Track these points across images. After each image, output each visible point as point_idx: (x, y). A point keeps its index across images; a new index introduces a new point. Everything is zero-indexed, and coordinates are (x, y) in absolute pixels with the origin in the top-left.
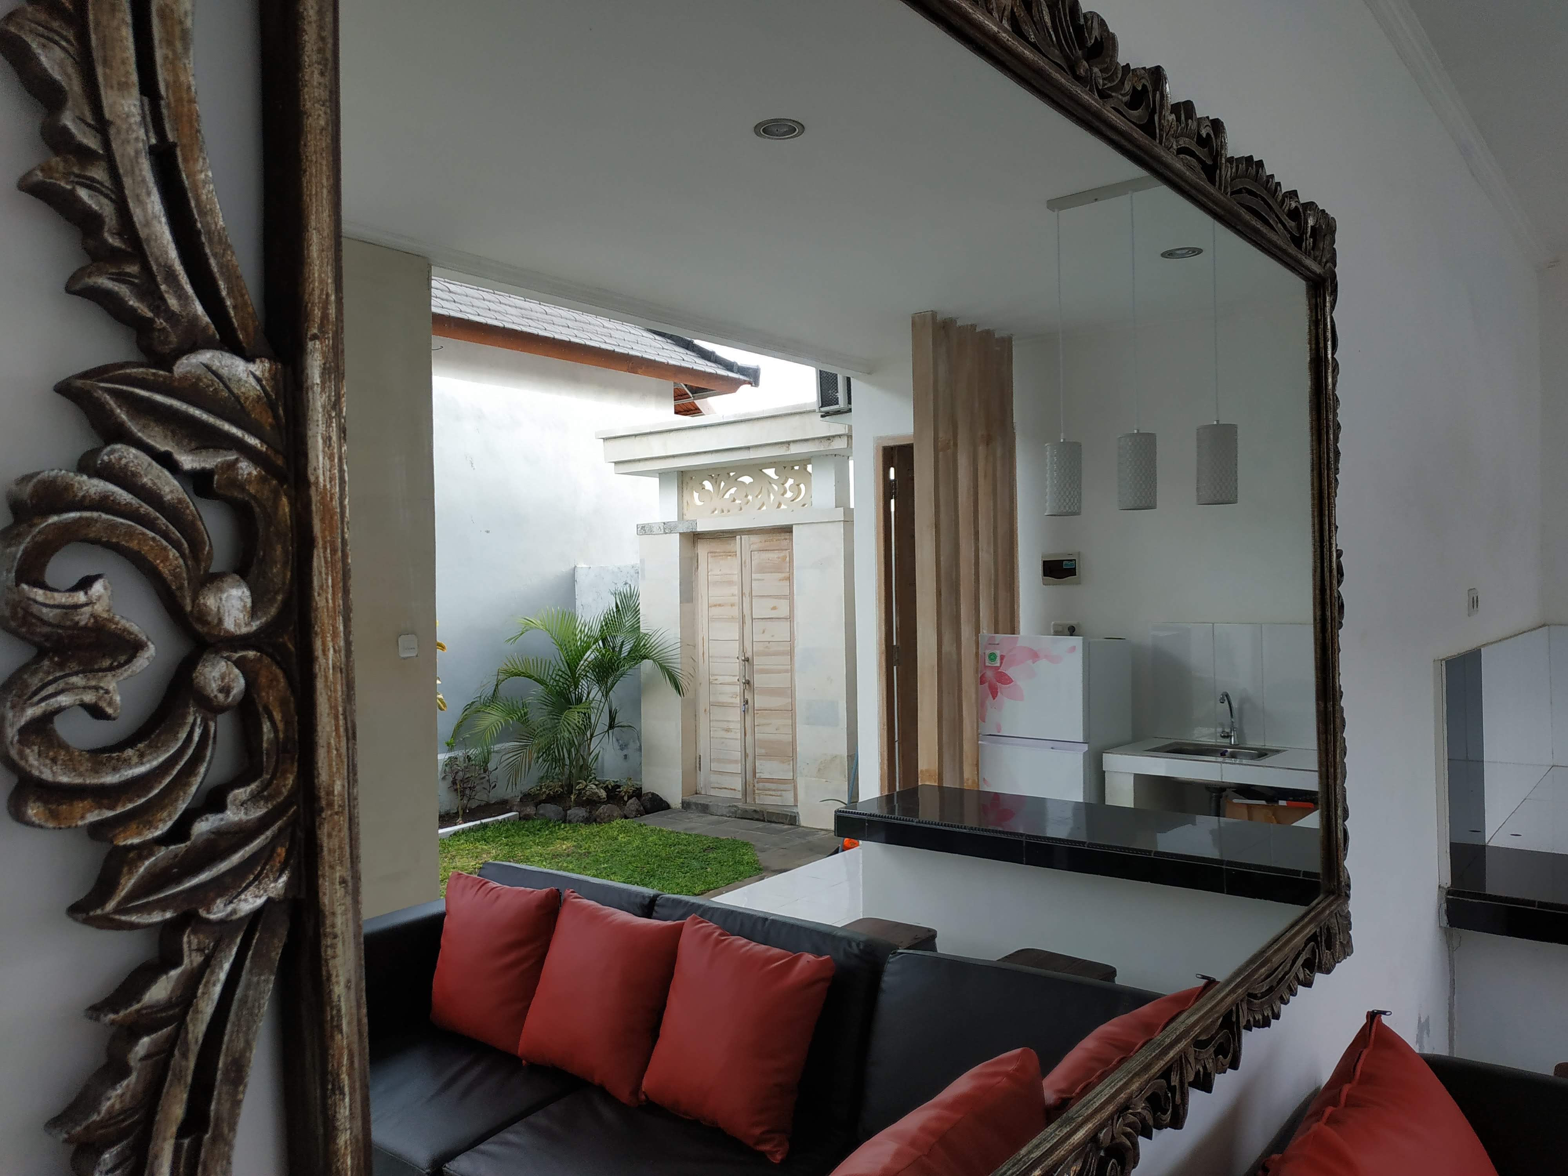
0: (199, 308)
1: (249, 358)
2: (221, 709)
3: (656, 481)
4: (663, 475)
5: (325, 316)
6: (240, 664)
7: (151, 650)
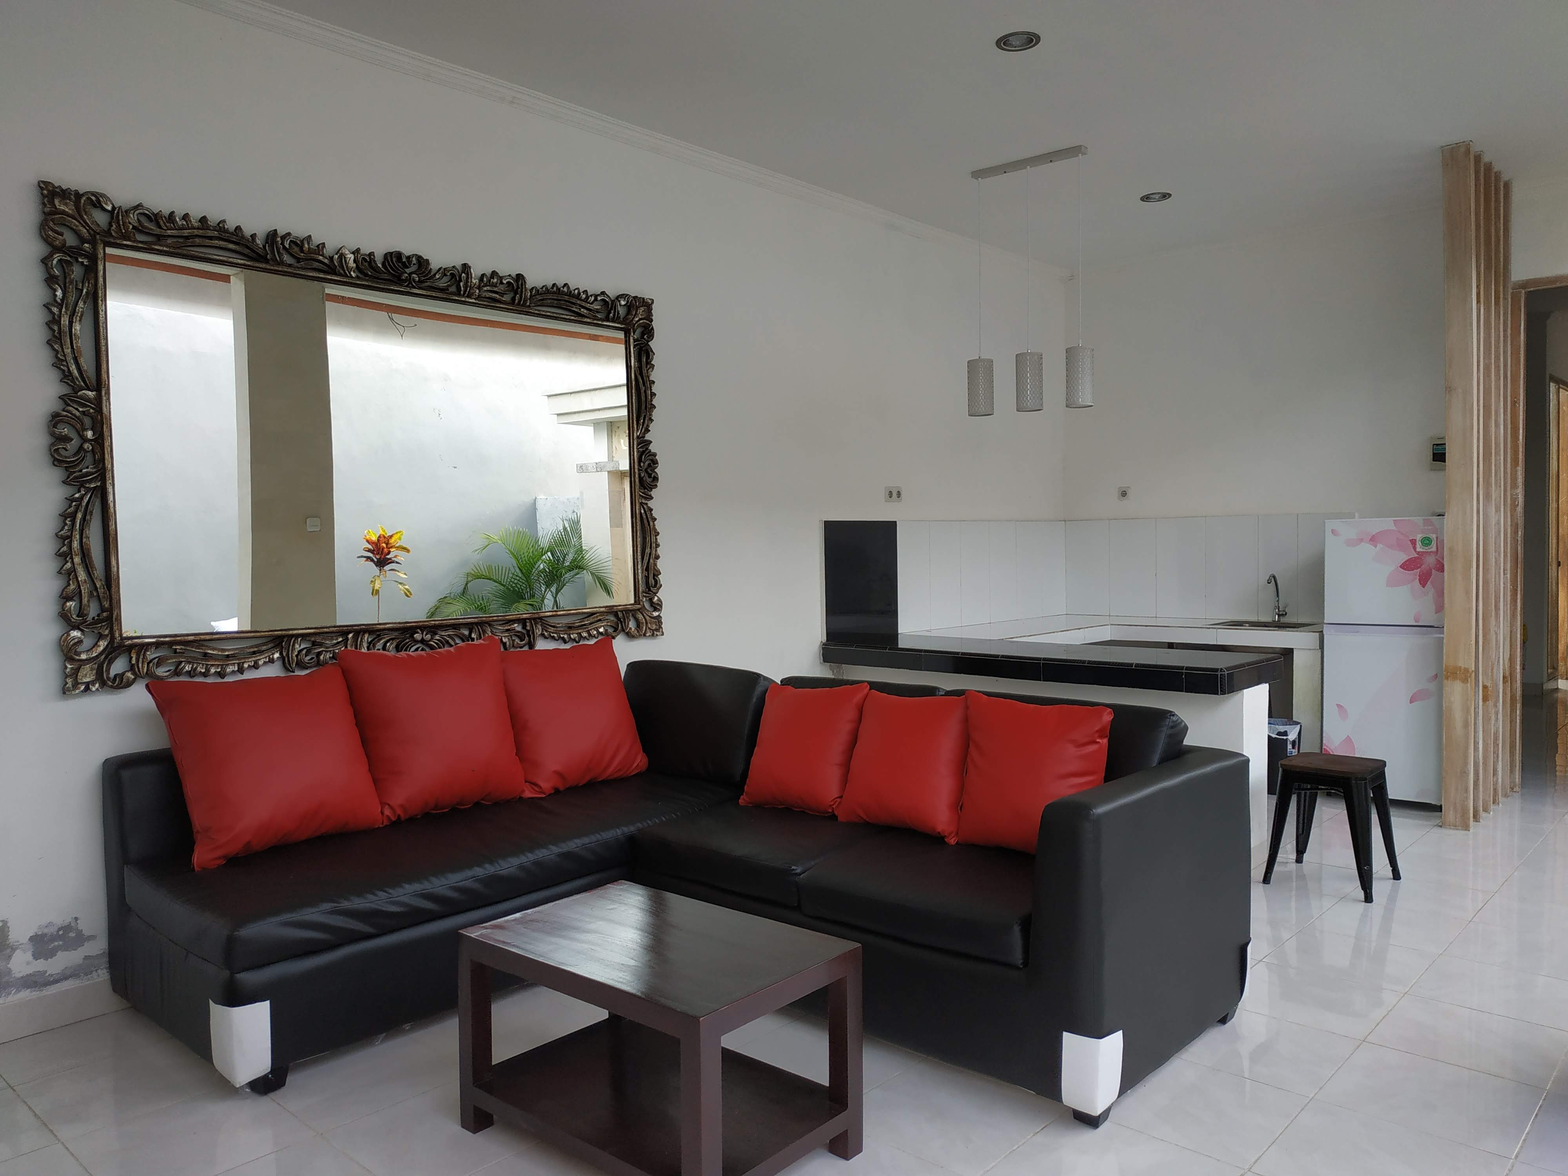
0: (82, 384)
1: (92, 391)
2: (89, 452)
3: (590, 429)
4: (596, 424)
5: (105, 384)
6: (91, 444)
7: (75, 440)
